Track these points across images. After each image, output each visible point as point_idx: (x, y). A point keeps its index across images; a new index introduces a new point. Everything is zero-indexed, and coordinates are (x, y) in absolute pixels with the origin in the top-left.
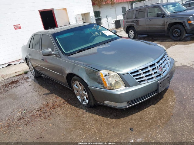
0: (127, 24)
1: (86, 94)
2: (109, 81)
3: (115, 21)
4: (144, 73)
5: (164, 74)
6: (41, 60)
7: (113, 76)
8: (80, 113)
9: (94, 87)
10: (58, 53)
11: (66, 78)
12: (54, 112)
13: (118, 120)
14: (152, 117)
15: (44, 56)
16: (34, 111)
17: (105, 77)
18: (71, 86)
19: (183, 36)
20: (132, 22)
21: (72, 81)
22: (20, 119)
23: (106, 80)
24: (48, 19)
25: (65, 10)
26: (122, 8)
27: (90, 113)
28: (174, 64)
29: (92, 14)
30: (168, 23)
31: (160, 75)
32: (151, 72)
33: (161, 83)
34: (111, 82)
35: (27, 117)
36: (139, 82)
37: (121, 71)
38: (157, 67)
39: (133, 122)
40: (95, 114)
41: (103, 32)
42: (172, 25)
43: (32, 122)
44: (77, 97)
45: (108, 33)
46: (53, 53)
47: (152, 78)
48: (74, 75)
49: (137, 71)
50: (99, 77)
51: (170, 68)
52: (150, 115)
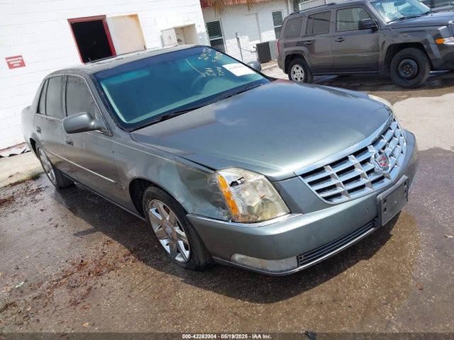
0: (286, 50)
1: (183, 234)
2: (243, 200)
3: (258, 45)
4: (339, 173)
5: (393, 175)
6: (65, 143)
7: (254, 185)
8: (168, 287)
9: (203, 216)
10: (107, 124)
11: (128, 191)
12: (99, 286)
13: (272, 306)
14: (364, 295)
15: (69, 132)
16: (46, 284)
17: (232, 189)
18: (142, 211)
19: (424, 75)
20: (298, 44)
21: (144, 199)
22: (6, 307)
23: (234, 196)
24: (94, 42)
25: (133, 19)
26: (274, 14)
27: (195, 285)
28: (414, 145)
29: (201, 29)
30: (386, 46)
31: (382, 178)
32: (359, 171)
33: (385, 201)
34: (250, 202)
35: (26, 302)
36: (328, 198)
37: (277, 171)
38: (373, 156)
39: (314, 312)
40: (209, 290)
41: (227, 67)
42: (395, 49)
43: (37, 317)
44: (161, 241)
45: (239, 70)
46: (93, 123)
47: (363, 187)
48: (150, 183)
49: (321, 170)
50: (216, 188)
51: (406, 156)
52: (360, 288)
